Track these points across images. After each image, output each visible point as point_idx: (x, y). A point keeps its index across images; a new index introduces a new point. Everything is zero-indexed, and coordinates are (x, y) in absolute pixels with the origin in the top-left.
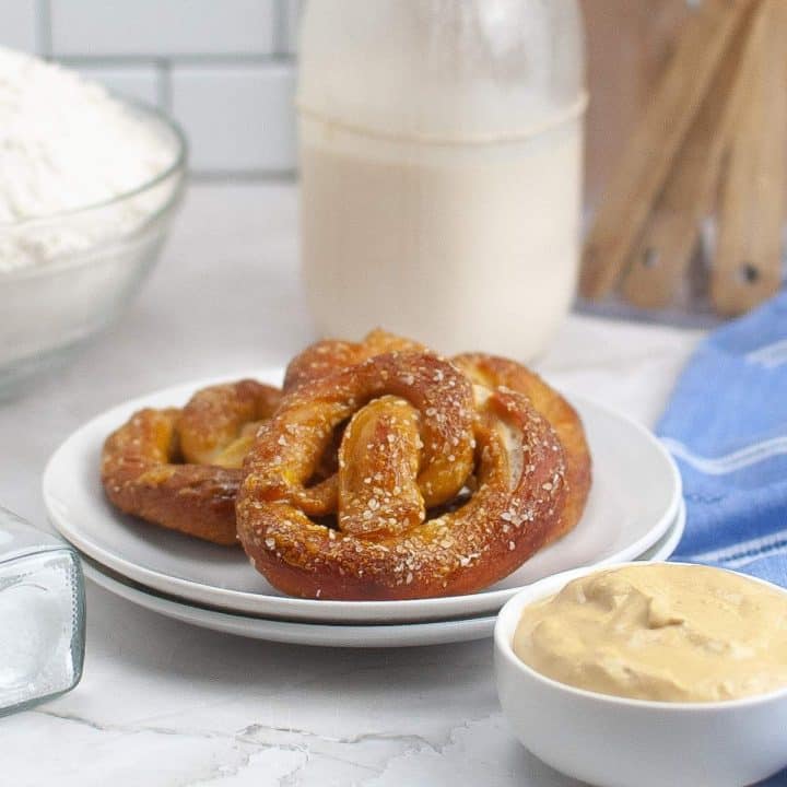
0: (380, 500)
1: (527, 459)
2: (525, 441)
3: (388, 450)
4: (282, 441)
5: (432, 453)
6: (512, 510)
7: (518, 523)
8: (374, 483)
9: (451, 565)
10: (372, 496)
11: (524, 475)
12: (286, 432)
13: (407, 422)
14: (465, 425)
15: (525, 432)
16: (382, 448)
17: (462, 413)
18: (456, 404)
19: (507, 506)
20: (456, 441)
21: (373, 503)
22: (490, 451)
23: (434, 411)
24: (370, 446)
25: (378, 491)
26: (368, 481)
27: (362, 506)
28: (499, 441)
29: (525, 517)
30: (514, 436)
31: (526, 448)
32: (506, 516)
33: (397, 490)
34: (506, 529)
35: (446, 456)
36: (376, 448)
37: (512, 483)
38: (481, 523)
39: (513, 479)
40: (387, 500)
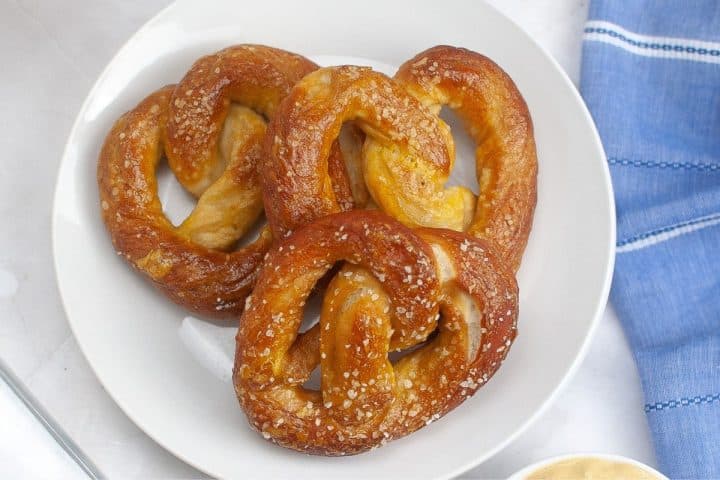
0: (358, 390)
1: (484, 340)
2: (483, 324)
3: (363, 350)
5: (402, 336)
6: (469, 379)
7: (473, 386)
8: (352, 377)
10: (350, 387)
11: (481, 350)
12: (272, 322)
15: (484, 314)
16: (359, 349)
17: (428, 306)
19: (465, 376)
20: (423, 328)
21: (352, 394)
22: (452, 327)
23: (404, 310)
24: (348, 346)
25: (356, 384)
26: (347, 375)
27: (342, 395)
29: (480, 381)
30: (473, 308)
31: (484, 330)
32: (464, 385)
33: (372, 381)
34: (464, 392)
36: (353, 348)
37: (471, 353)
38: (443, 390)
39: (471, 348)
40: (363, 390)
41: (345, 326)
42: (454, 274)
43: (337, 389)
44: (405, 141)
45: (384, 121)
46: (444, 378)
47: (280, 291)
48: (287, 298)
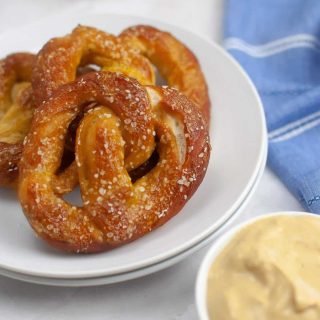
0: (106, 187)
1: (189, 142)
2: (186, 131)
3: (105, 153)
4: (39, 152)
5: (132, 146)
6: (184, 177)
7: (187, 184)
8: (100, 176)
9: (152, 220)
10: (100, 186)
11: (187, 153)
12: (41, 145)
13: (113, 131)
14: (148, 125)
15: (185, 124)
16: (102, 153)
17: (145, 118)
18: (142, 113)
19: (180, 175)
20: (145, 137)
21: (102, 191)
22: (165, 138)
23: (129, 121)
24: (94, 152)
25: (104, 182)
26: (96, 176)
27: (96, 193)
28: (170, 131)
29: (191, 180)
30: (177, 124)
31: (187, 135)
32: (180, 182)
33: (115, 179)
34: (181, 190)
35: (140, 147)
36: (98, 153)
37: (181, 158)
38: (166, 188)
39: (181, 155)
40: (110, 187)
41: (91, 139)
42: (160, 98)
43: (92, 190)
44: (121, 58)
45: (107, 48)
46: (166, 179)
47: (45, 124)
48: (49, 129)
